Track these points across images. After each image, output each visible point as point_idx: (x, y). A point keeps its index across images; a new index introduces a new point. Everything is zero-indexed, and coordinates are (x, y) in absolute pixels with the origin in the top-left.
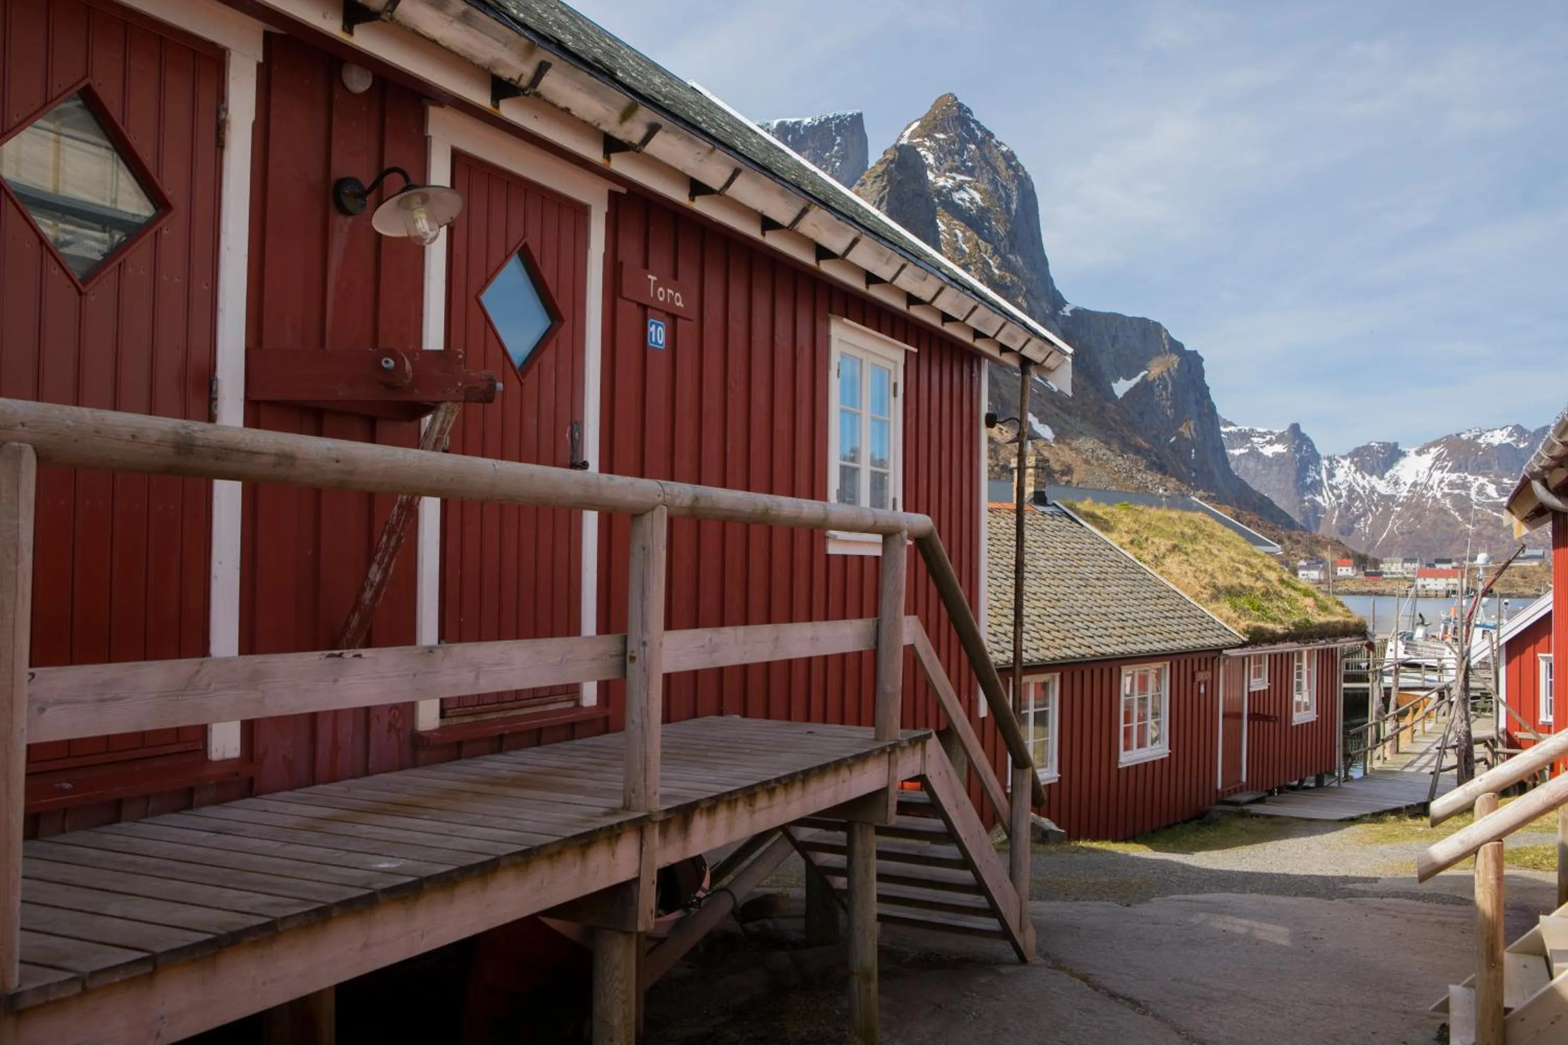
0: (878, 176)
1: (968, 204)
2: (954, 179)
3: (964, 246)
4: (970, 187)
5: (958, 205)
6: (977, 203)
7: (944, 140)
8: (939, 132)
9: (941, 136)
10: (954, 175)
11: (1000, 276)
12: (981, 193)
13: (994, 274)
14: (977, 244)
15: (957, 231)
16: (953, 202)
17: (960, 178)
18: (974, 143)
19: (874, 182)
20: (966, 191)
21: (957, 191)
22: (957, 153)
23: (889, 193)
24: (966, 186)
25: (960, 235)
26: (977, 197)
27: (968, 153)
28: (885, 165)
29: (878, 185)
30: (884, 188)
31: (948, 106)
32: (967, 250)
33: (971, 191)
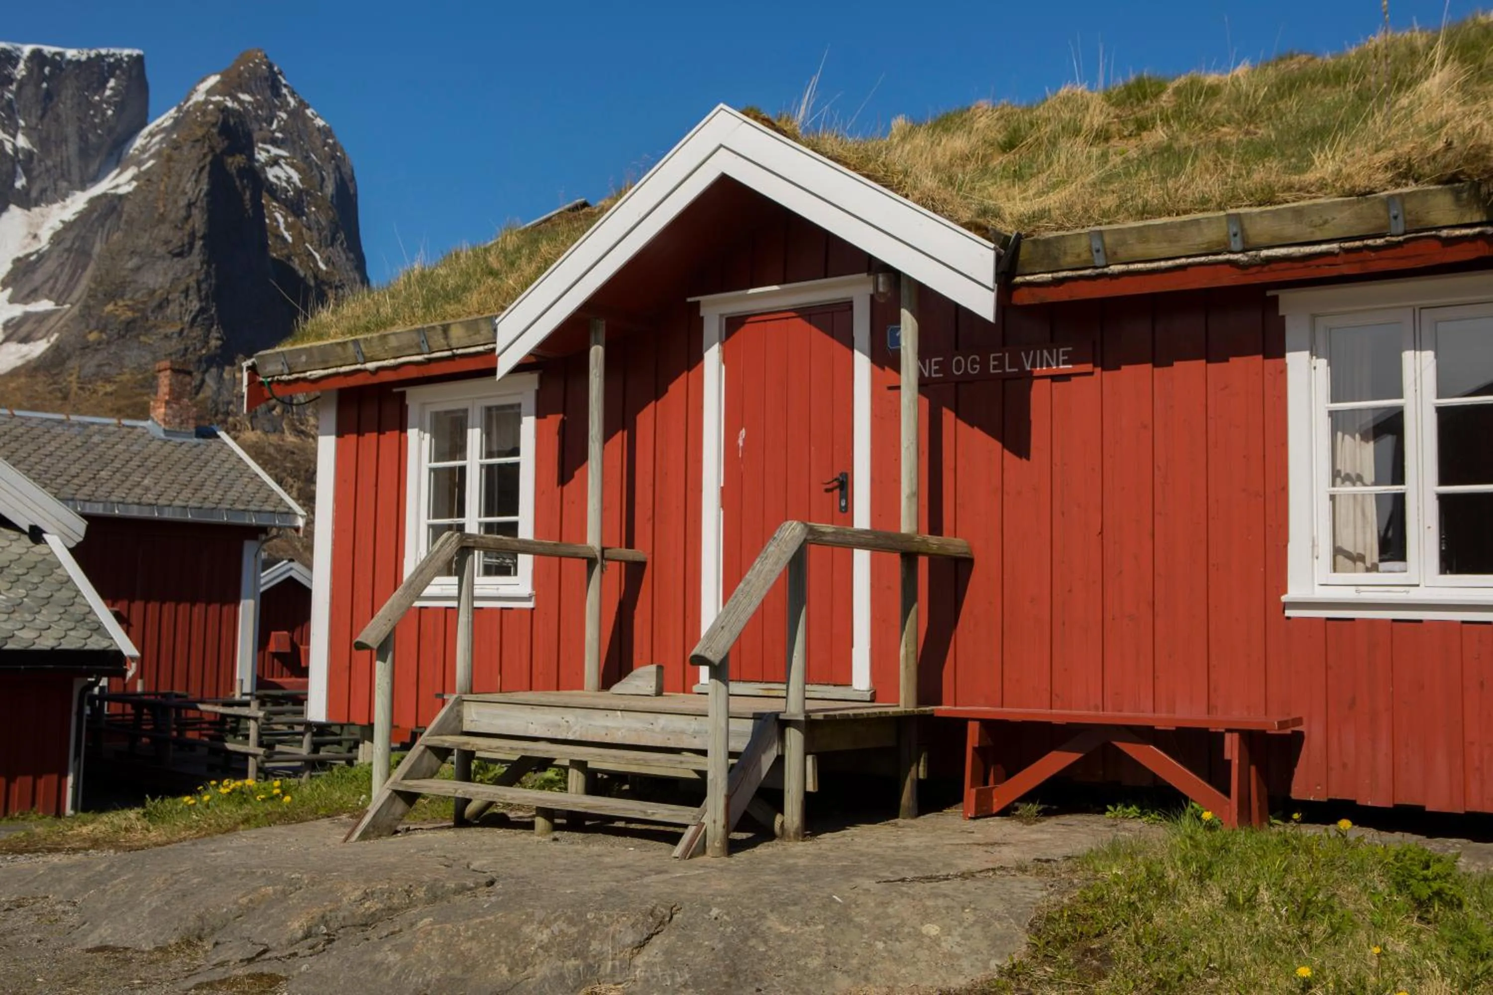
0: (197, 141)
1: (284, 184)
2: (268, 151)
3: (286, 234)
4: (287, 164)
5: (272, 184)
6: (294, 184)
7: (249, 103)
8: (244, 92)
9: (246, 97)
10: (269, 147)
11: (327, 272)
12: (300, 173)
13: (319, 269)
14: (301, 234)
15: (278, 215)
16: (267, 179)
17: (275, 151)
18: (286, 111)
19: (193, 147)
20: (281, 167)
21: (272, 166)
22: (265, 121)
23: (211, 163)
24: (282, 162)
25: (281, 220)
26: (296, 177)
27: (279, 122)
28: (205, 129)
29: (197, 152)
30: (205, 155)
31: (256, 64)
32: (290, 239)
33: (288, 168)
